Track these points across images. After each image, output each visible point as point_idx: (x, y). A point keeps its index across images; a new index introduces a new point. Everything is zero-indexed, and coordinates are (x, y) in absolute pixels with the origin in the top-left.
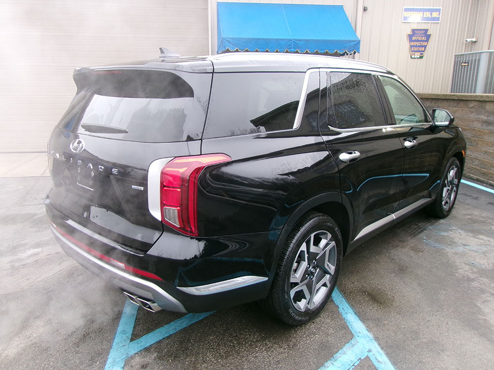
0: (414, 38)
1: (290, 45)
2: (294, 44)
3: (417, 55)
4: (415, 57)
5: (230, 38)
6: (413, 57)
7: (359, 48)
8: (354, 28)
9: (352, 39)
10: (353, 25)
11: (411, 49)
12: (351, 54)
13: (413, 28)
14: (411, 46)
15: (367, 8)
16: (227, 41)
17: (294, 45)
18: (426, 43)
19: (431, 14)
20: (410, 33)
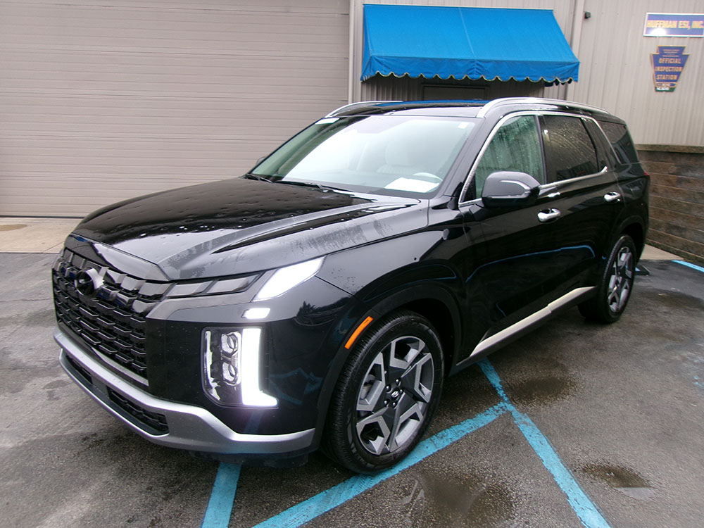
0: (661, 61)
1: (471, 69)
2: (478, 67)
3: (666, 86)
4: (663, 89)
5: (381, 57)
6: (658, 89)
7: (577, 74)
8: (568, 41)
9: (567, 60)
10: (567, 38)
11: (657, 77)
12: (563, 84)
13: (660, 45)
14: (657, 73)
15: (589, 14)
16: (377, 60)
17: (477, 69)
18: (681, 68)
19: (690, 25)
20: (655, 52)
